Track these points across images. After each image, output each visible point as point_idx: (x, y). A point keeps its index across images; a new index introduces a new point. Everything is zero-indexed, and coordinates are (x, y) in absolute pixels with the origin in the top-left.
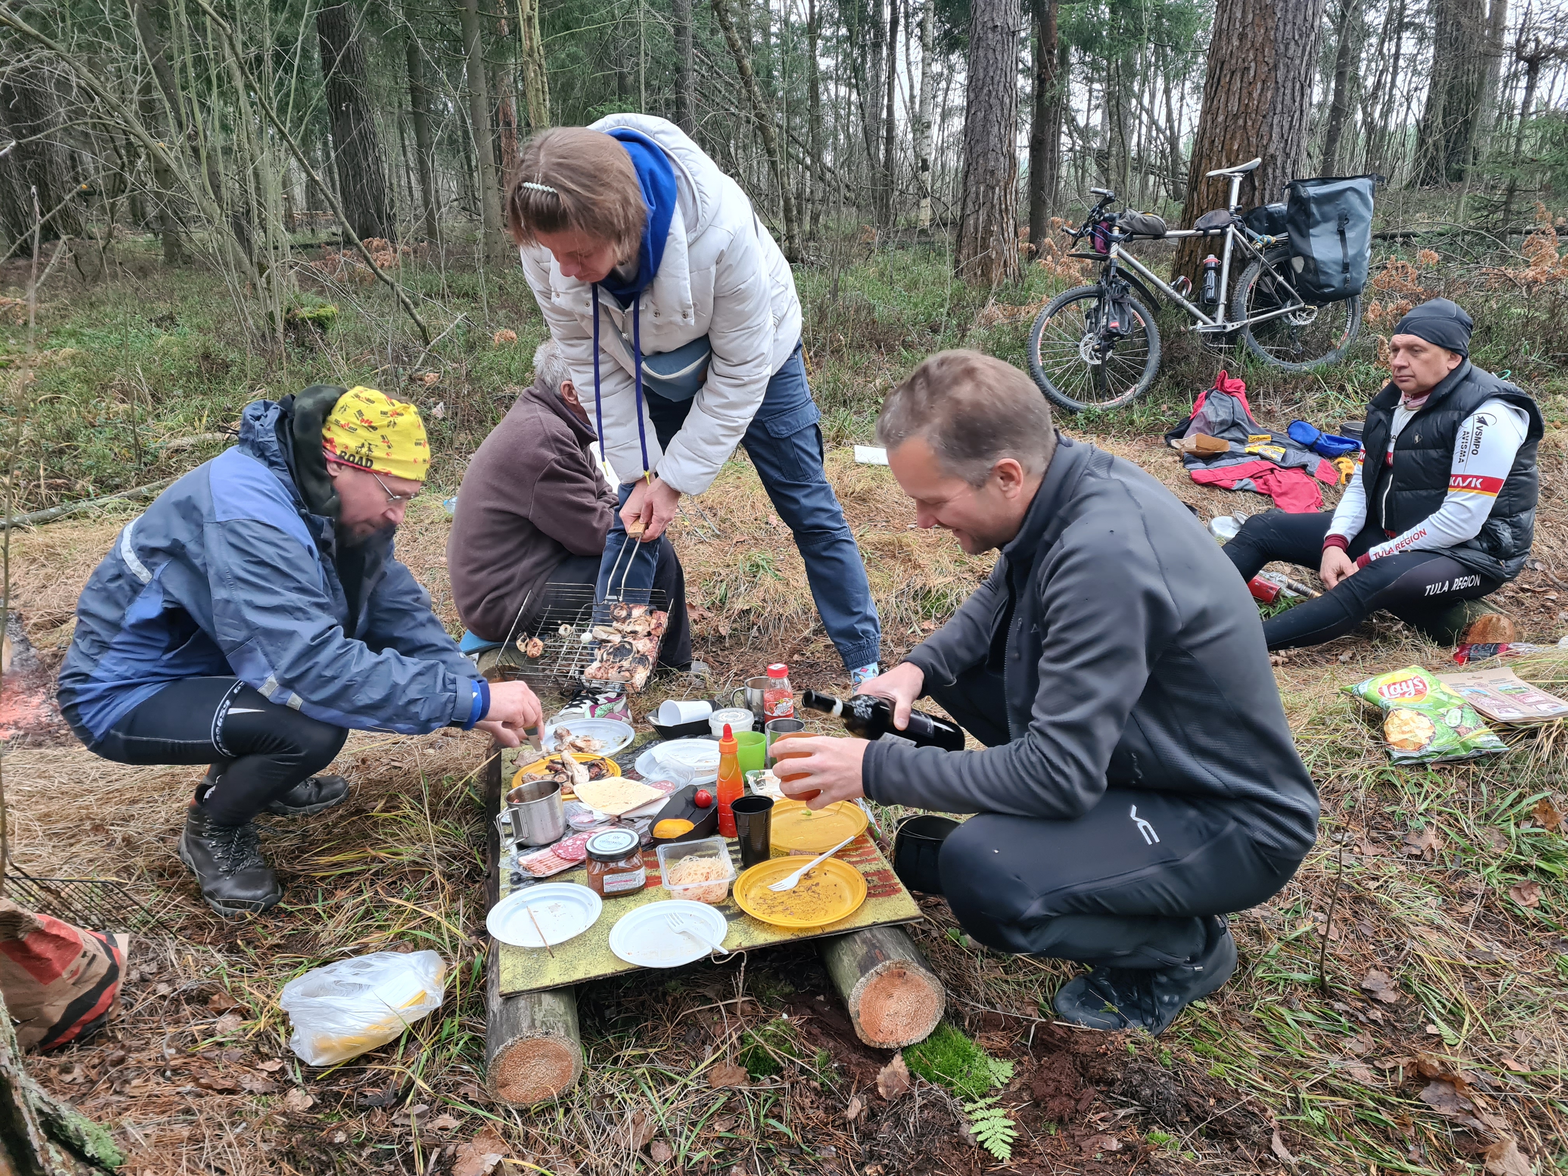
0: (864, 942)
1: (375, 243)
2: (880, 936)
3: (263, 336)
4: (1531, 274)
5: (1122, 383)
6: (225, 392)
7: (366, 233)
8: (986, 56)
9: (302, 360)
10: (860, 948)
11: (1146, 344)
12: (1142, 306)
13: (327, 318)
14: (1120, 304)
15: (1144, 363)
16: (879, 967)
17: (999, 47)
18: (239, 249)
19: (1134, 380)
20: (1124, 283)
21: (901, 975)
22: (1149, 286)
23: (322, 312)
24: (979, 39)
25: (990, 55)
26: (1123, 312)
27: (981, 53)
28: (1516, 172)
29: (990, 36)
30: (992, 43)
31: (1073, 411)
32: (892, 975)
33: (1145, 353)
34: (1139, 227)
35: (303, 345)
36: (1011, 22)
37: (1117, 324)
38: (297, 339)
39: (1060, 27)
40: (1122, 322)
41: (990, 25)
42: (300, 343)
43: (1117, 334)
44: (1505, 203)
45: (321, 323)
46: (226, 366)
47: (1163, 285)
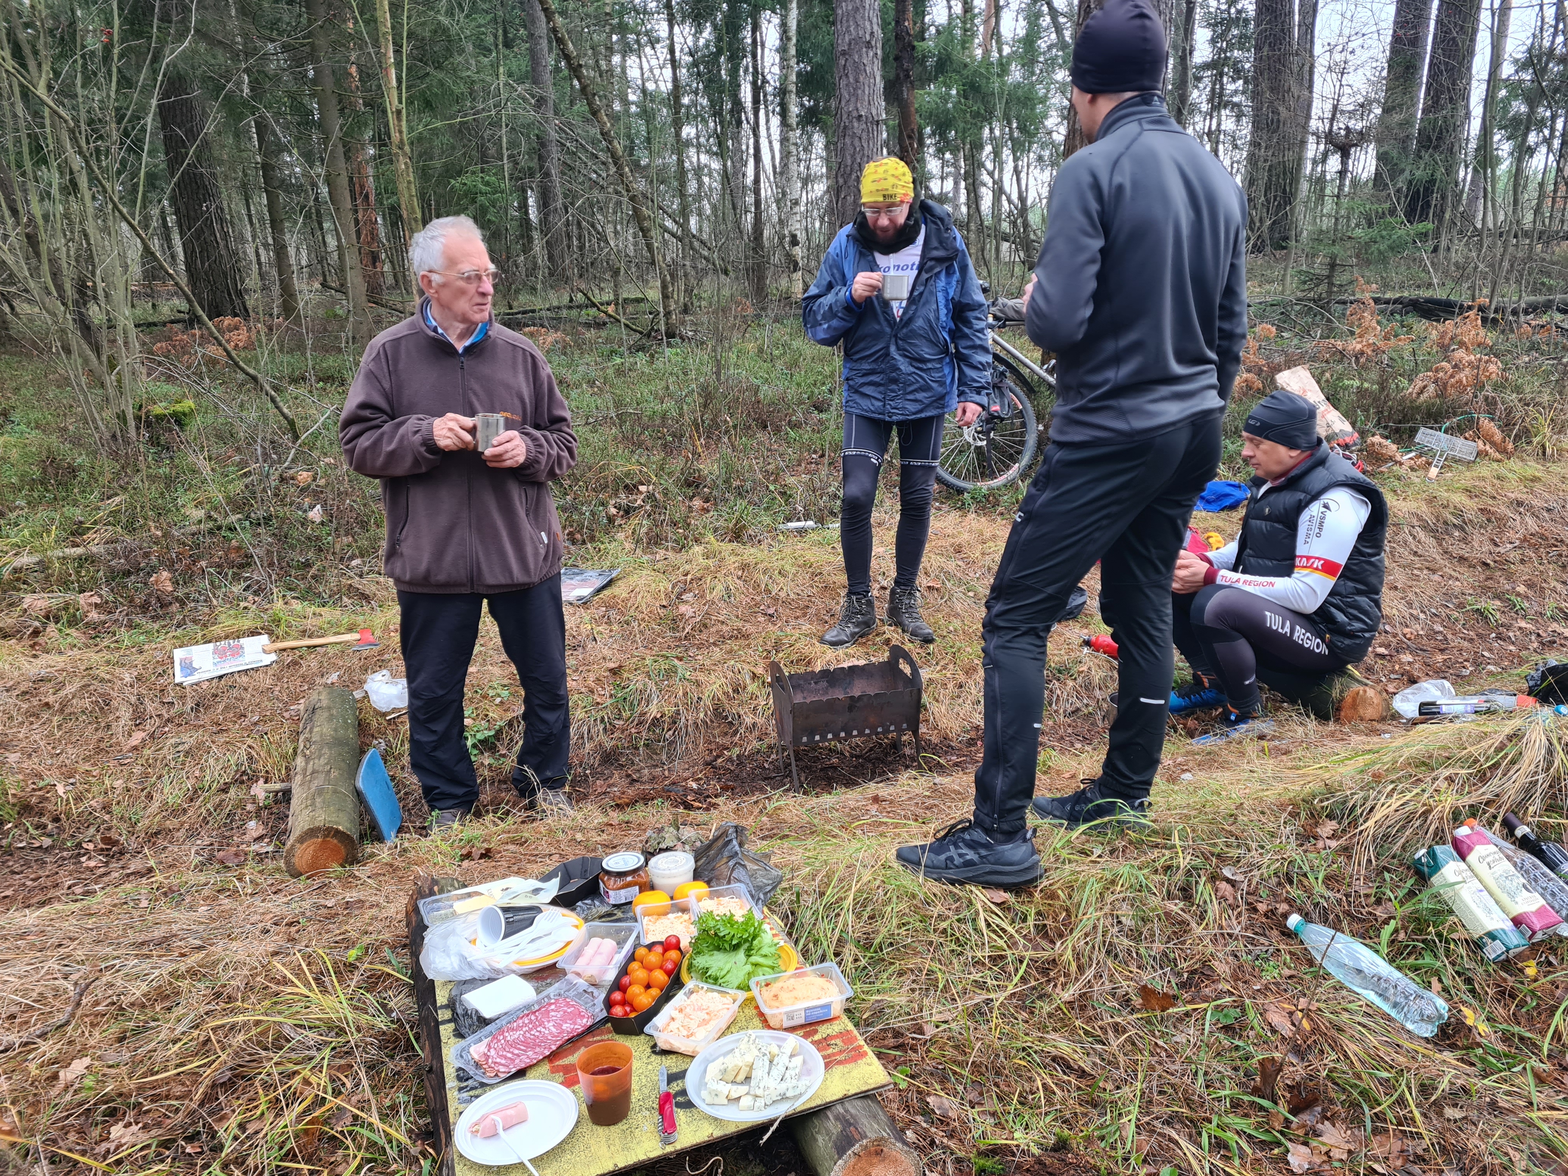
0: (837, 1118)
1: (226, 323)
2: (853, 1111)
3: (114, 436)
4: (1359, 346)
5: (1003, 462)
6: (75, 504)
7: (215, 312)
8: (852, 144)
9: (158, 461)
10: (833, 1126)
11: (1024, 425)
12: (1018, 389)
13: (185, 414)
14: (999, 388)
15: (1022, 443)
16: (856, 1148)
17: (864, 136)
18: (85, 346)
19: (1013, 459)
20: (1002, 368)
21: (879, 1153)
22: (1025, 372)
23: (178, 408)
24: (845, 127)
25: (857, 143)
26: (1002, 395)
27: (848, 141)
28: (1336, 249)
29: (856, 124)
30: (858, 132)
31: (960, 491)
32: (870, 1154)
33: (1022, 434)
34: (1011, 314)
35: (158, 444)
36: (874, 112)
37: (998, 408)
38: (151, 438)
39: (917, 111)
40: (1002, 406)
41: (855, 114)
42: (154, 441)
43: (999, 417)
44: (1328, 277)
45: (180, 419)
46: (73, 471)
47: (1036, 368)
